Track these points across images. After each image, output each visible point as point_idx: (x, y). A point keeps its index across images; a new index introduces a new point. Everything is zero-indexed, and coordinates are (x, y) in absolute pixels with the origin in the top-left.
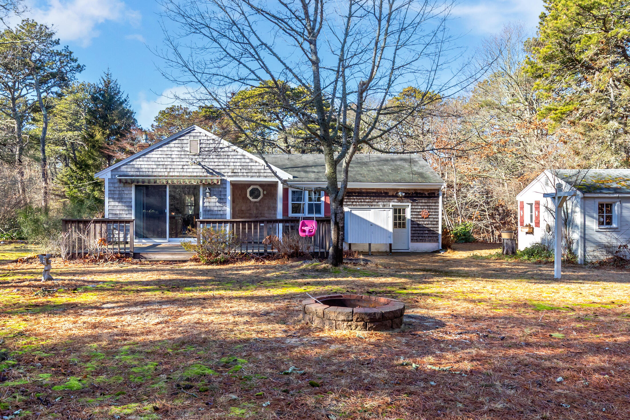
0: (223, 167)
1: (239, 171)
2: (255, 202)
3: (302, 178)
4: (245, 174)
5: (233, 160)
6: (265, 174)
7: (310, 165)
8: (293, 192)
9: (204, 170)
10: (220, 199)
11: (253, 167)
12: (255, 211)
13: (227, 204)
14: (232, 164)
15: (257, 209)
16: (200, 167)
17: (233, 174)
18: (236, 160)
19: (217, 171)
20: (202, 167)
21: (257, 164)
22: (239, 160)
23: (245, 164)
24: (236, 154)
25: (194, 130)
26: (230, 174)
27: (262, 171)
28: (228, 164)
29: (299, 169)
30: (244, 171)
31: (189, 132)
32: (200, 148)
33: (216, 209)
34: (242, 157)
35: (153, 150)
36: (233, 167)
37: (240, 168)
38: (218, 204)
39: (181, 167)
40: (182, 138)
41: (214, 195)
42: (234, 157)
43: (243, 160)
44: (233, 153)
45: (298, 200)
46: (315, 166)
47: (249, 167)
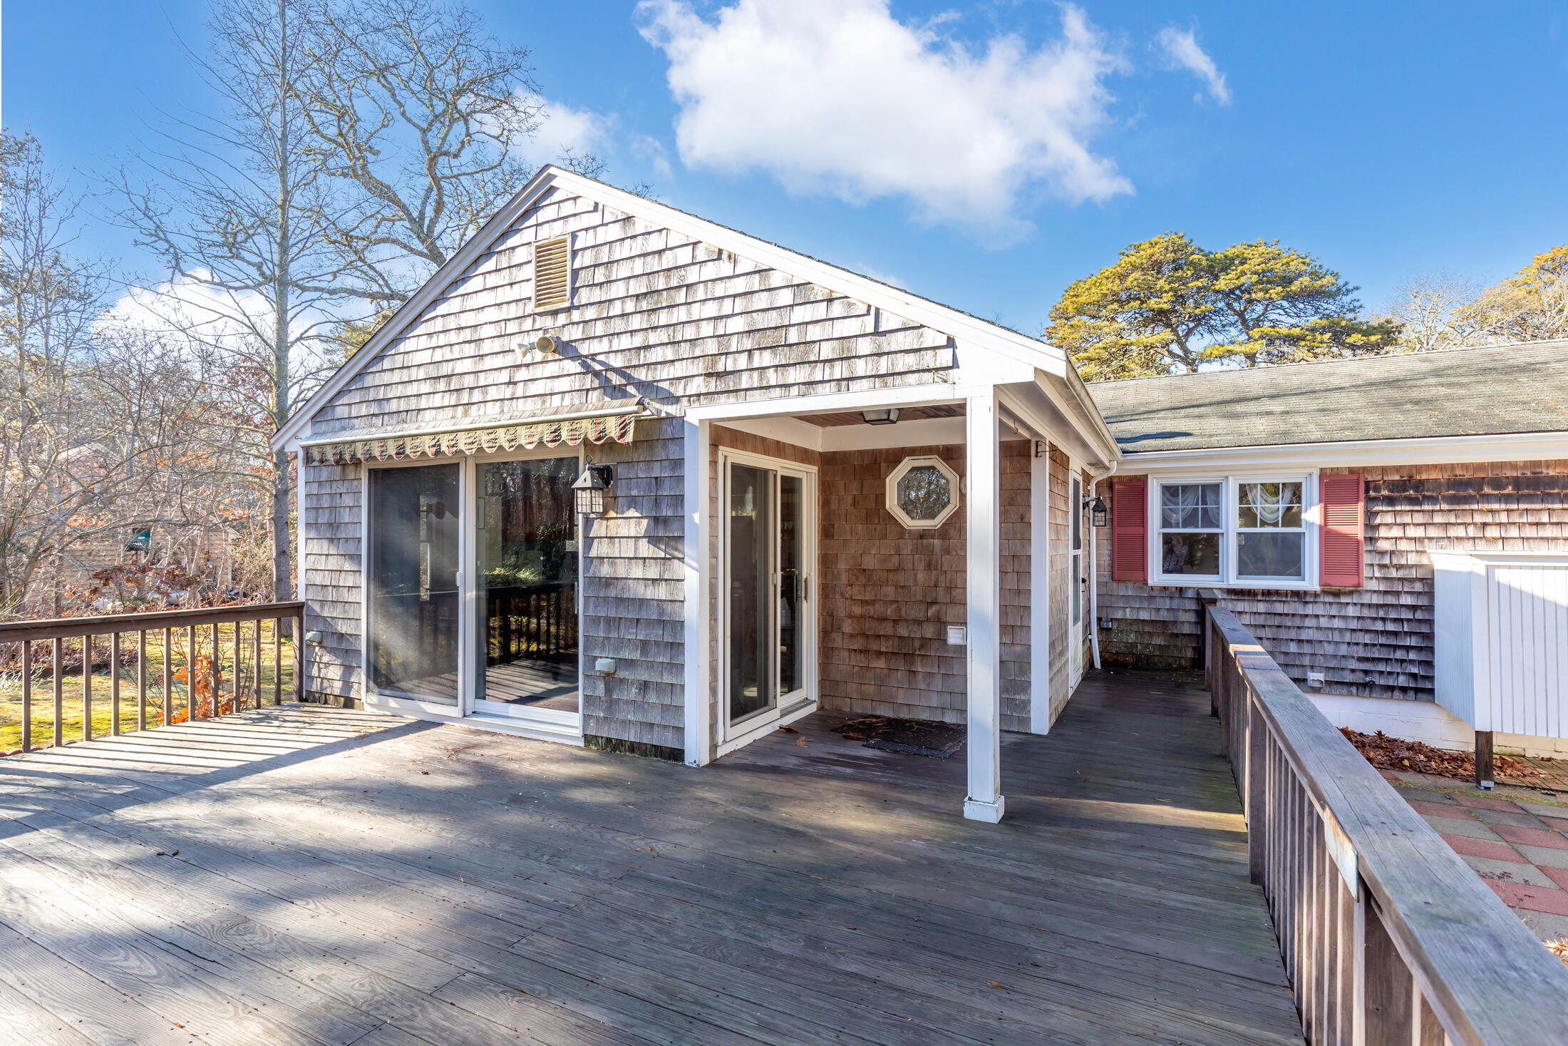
0: (669, 353)
1: (742, 361)
2: (923, 535)
3: (1211, 436)
4: (772, 377)
5: (711, 309)
6: (884, 365)
7: (1254, 394)
8: (1170, 492)
9: (589, 381)
10: (656, 520)
11: (814, 333)
12: (921, 577)
13: (688, 549)
14: (707, 329)
15: (929, 566)
16: (573, 366)
17: (713, 385)
18: (727, 307)
19: (642, 375)
20: (584, 364)
21: (837, 309)
22: (740, 305)
23: (772, 319)
24: (725, 268)
25: (552, 190)
26: (697, 386)
27: (865, 346)
28: (690, 332)
29: (1202, 410)
30: (765, 359)
31: (535, 208)
32: (575, 273)
33: (637, 571)
34: (755, 282)
35: (420, 315)
36: (711, 347)
37: (748, 344)
38: (645, 549)
39: (504, 376)
40: (511, 242)
41: (633, 502)
42: (720, 289)
43: (761, 301)
44: (710, 271)
45: (1190, 520)
46: (1272, 397)
47: (793, 336)
